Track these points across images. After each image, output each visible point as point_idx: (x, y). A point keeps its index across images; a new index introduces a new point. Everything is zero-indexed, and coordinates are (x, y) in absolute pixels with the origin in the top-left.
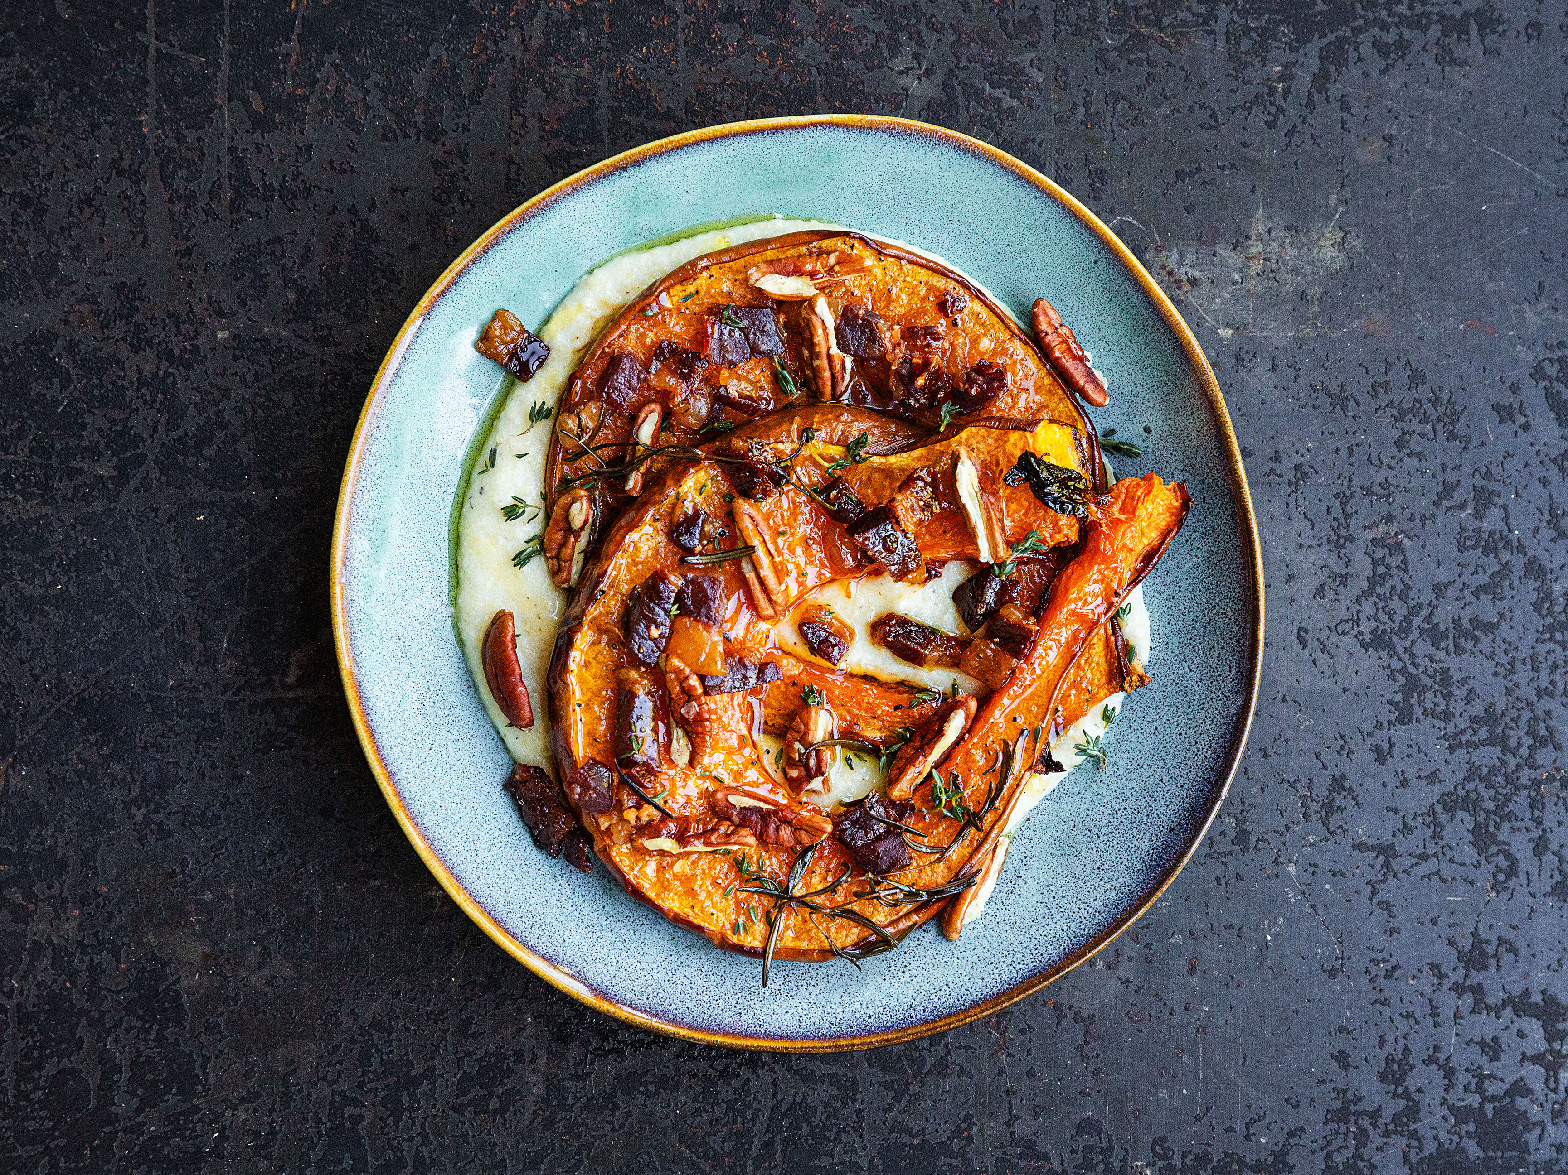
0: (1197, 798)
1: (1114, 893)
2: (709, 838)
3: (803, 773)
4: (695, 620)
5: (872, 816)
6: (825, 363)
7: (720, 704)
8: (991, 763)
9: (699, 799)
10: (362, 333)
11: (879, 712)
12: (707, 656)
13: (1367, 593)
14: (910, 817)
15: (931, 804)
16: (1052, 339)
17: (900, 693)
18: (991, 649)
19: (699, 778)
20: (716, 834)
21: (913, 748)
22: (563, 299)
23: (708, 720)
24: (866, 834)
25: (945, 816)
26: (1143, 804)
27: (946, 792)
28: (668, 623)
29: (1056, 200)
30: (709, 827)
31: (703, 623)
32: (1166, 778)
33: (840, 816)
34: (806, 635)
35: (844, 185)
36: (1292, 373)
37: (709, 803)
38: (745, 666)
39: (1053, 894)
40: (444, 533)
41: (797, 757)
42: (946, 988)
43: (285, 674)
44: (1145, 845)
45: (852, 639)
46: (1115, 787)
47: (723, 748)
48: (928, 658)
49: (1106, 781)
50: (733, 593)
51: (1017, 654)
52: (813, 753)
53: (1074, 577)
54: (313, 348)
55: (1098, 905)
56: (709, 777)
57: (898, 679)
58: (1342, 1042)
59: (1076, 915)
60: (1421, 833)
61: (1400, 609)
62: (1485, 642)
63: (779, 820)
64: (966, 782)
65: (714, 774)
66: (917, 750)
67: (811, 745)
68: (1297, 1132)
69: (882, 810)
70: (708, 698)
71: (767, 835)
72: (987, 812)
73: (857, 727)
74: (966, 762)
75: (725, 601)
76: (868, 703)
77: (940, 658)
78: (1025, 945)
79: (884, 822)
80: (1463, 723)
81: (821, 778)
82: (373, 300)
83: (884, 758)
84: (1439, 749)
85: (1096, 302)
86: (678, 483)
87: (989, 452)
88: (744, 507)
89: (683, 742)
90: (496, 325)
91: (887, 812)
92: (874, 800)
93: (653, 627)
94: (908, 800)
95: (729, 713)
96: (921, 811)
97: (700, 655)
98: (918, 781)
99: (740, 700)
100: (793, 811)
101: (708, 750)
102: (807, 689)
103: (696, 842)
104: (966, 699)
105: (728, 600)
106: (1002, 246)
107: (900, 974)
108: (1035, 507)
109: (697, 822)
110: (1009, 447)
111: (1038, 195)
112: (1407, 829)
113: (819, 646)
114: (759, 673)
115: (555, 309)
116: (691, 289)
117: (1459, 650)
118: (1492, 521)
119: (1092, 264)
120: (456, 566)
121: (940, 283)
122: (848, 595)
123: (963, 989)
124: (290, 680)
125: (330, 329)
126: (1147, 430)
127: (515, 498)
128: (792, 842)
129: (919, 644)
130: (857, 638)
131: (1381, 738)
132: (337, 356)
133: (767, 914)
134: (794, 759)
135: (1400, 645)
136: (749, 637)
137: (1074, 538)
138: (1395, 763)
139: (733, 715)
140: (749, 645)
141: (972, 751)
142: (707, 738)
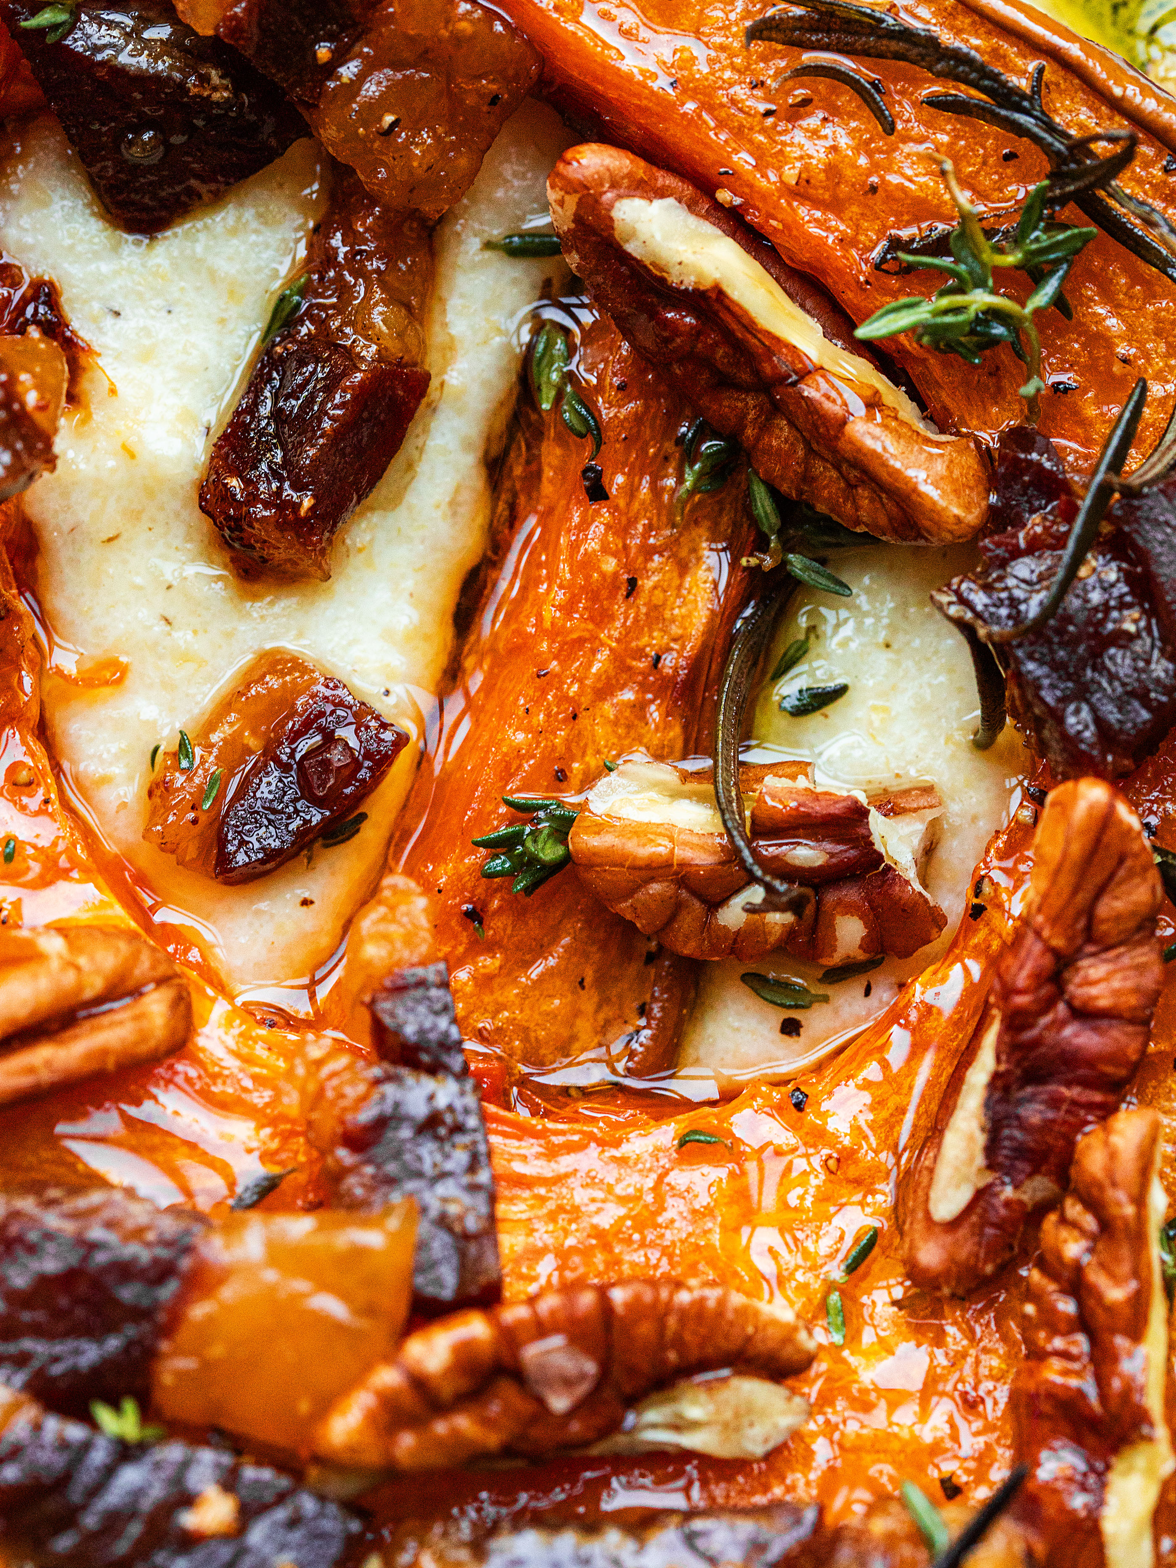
2: (1110, 1309)
4: (168, 1330)
5: (1050, 610)
7: (543, 1235)
8: (846, 99)
9: (939, 1340)
11: (610, 565)
12: (324, 1286)
14: (1056, 454)
15: (1005, 357)
17: (534, 477)
18: (361, 78)
19: (853, 1338)
20: (1097, 1278)
21: (765, 428)
23: (602, 1291)
24: (1122, 639)
25: (1059, 301)
27: (960, 290)
28: (174, 1452)
30: (1067, 1306)
31: (182, 1300)
33: (1042, 748)
34: (271, 855)
37: (961, 1299)
38: (381, 1124)
41: (778, 919)
45: (297, 665)
47: (732, 1230)
48: (394, 347)
50: (72, 1162)
52: (769, 849)
56: (849, 1294)
57: (476, 481)
63: (1048, 1005)
64: (921, 207)
65: (837, 1273)
66: (776, 409)
67: (732, 854)
69: (1024, 568)
70: (512, 1288)
71: (1112, 1058)
72: (1051, 128)
73: (668, 661)
74: (835, 206)
75: (96, 1197)
76: (568, 609)
77: (395, 299)
79: (1078, 560)
81: (877, 822)
83: (805, 556)
91: (1034, 547)
92: (980, 599)
93: (190, 1520)
94: (985, 455)
95: (580, 1196)
96: (1032, 402)
97: (322, 1320)
98: (908, 410)
99: (530, 1147)
100: (1016, 942)
101: (737, 1299)
102: (500, 863)
103: (1127, 1366)
104: (571, 186)
105: (96, 1181)
109: (1038, 1355)
113: (318, 803)
114: (417, 1066)
128: (1145, 955)
129: (331, 385)
130: (290, 644)
134: (790, 933)
136: (261, 1098)
139: (591, 1181)
140: (292, 1102)
141: (791, 174)
142: (684, 1297)
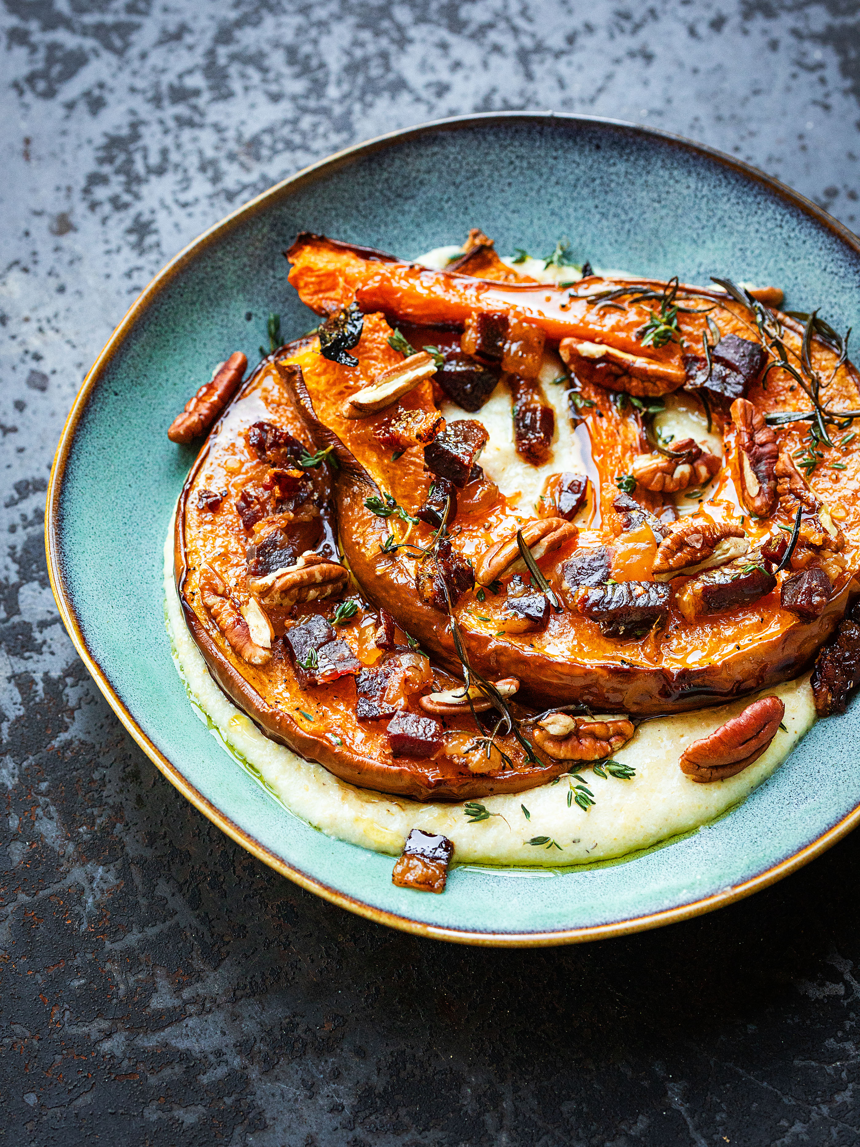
0: (561, 136)
1: (675, 173)
3: (699, 462)
4: (609, 566)
6: (315, 568)
8: (612, 309)
10: (469, 1066)
13: (306, 149)
16: (204, 409)
22: (356, 845)
26: (585, 192)
29: (73, 438)
32: (553, 179)
35: (135, 638)
36: (135, 274)
39: (700, 231)
40: (633, 865)
42: (828, 270)
43: (837, 997)
44: (621, 167)
45: (555, 475)
46: (581, 229)
49: (578, 240)
51: (503, 320)
53: (412, 302)
54: (506, 1105)
55: (692, 182)
58: (703, 29)
59: (710, 196)
60: (493, 36)
61: (306, 122)
62: (306, 49)
64: (638, 324)
66: (630, 374)
68: (796, 33)
71: (772, 450)
74: (622, 330)
78: (757, 226)
80: (384, 42)
82: (431, 1069)
83: (651, 410)
84: (416, 51)
85: (151, 391)
86: (487, 640)
87: (334, 404)
88: (484, 572)
89: (726, 545)
90: (410, 877)
94: (678, 362)
97: (641, 549)
106: (132, 492)
107: (835, 318)
108: (366, 352)
110: (322, 387)
111: (75, 457)
112: (497, 49)
115: (368, 849)
116: (296, 715)
117: (322, 65)
118: (196, 81)
119: (119, 397)
120: (659, 843)
121: (193, 517)
122: (519, 494)
123: (822, 253)
124: (840, 989)
125: (480, 1096)
126: (249, 317)
127: (569, 803)
130: (553, 472)
131: (427, 94)
132: (503, 1080)
133: (841, 427)
135: (338, 110)
137: (380, 315)
138: (444, 76)
141: (609, 328)
